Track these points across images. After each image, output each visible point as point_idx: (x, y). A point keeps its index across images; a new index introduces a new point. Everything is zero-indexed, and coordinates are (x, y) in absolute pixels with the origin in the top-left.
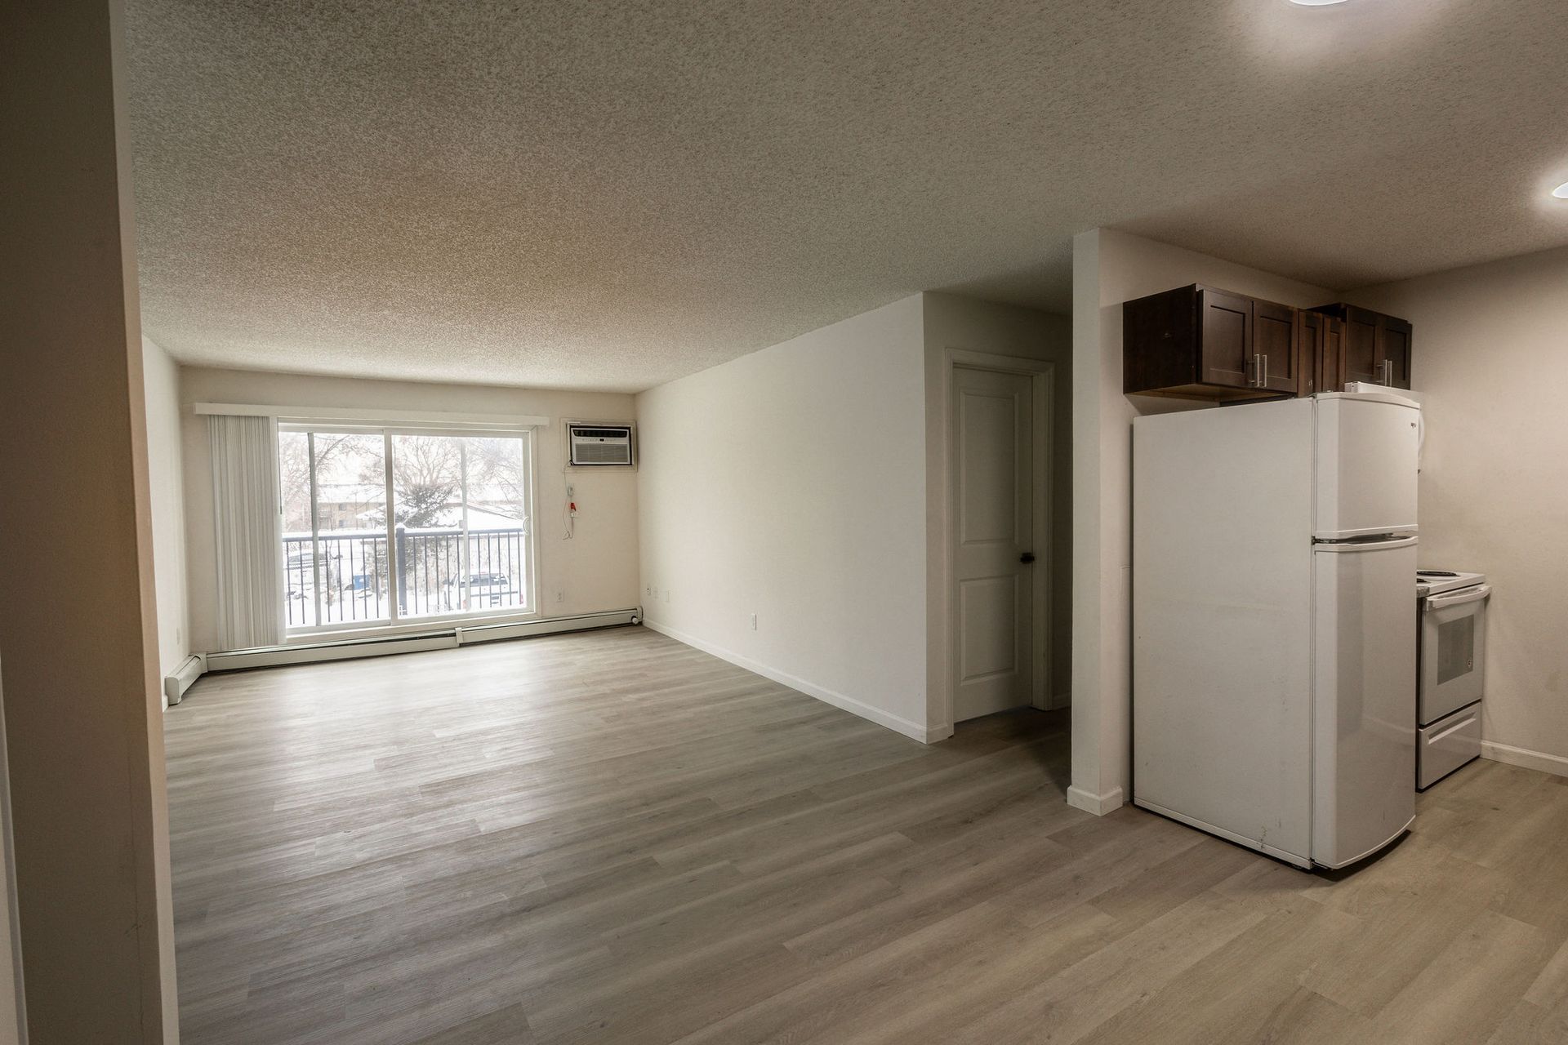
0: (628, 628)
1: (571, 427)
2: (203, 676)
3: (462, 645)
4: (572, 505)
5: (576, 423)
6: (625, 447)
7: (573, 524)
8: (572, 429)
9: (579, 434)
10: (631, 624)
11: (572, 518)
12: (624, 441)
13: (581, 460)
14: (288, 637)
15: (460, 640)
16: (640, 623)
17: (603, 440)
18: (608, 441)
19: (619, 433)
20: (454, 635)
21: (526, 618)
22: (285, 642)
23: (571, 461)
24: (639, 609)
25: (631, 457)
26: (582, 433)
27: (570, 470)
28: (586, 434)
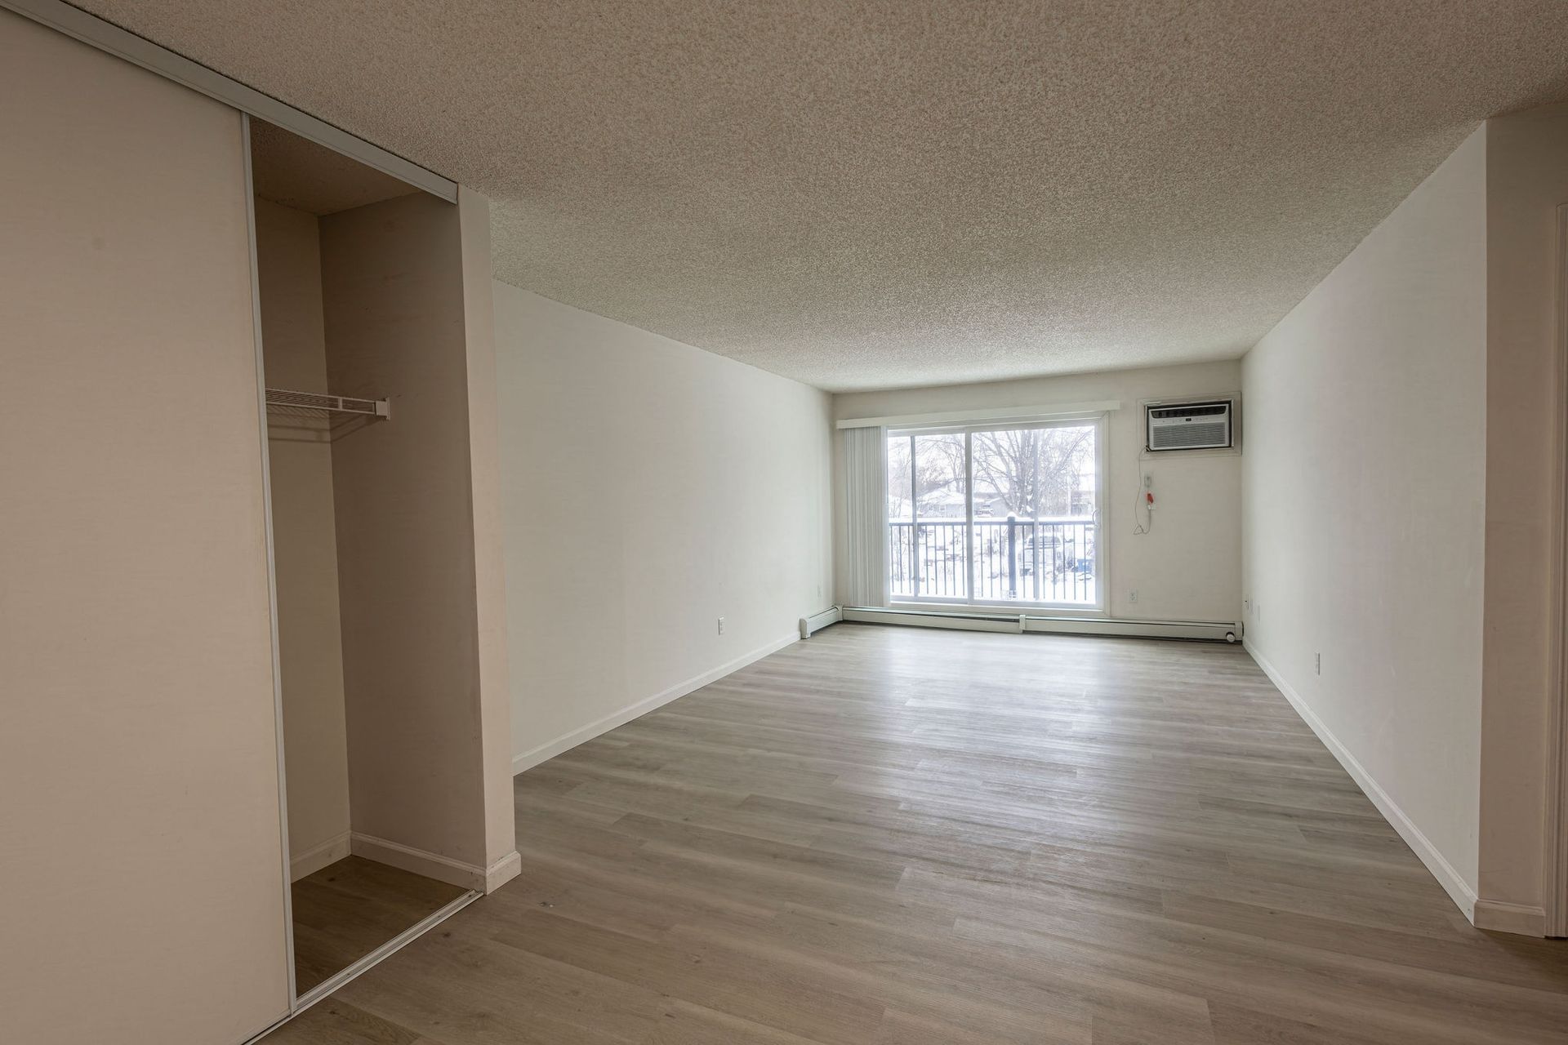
0: (1220, 646)
1: (1149, 408)
2: (838, 623)
3: (1025, 632)
4: (1149, 495)
5: (1154, 404)
6: (1221, 426)
7: (1150, 517)
8: (1150, 410)
9: (1159, 415)
10: (1224, 642)
11: (1150, 511)
12: (1222, 419)
13: (1159, 445)
14: (892, 602)
15: (1022, 626)
16: (1239, 643)
17: (1190, 420)
18: (1197, 420)
19: (1215, 409)
20: (1017, 621)
21: (1094, 615)
22: (890, 605)
23: (1148, 446)
24: (1238, 625)
25: (1232, 437)
26: (1165, 413)
27: (1148, 456)
28: (1168, 414)
